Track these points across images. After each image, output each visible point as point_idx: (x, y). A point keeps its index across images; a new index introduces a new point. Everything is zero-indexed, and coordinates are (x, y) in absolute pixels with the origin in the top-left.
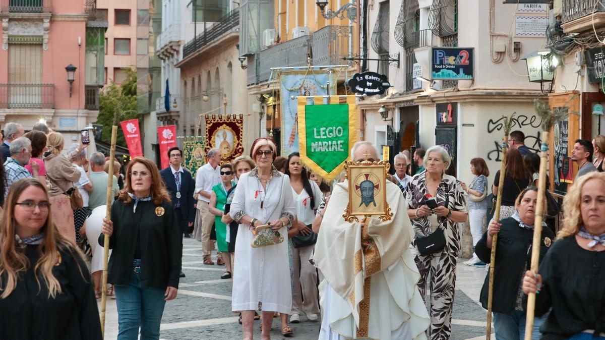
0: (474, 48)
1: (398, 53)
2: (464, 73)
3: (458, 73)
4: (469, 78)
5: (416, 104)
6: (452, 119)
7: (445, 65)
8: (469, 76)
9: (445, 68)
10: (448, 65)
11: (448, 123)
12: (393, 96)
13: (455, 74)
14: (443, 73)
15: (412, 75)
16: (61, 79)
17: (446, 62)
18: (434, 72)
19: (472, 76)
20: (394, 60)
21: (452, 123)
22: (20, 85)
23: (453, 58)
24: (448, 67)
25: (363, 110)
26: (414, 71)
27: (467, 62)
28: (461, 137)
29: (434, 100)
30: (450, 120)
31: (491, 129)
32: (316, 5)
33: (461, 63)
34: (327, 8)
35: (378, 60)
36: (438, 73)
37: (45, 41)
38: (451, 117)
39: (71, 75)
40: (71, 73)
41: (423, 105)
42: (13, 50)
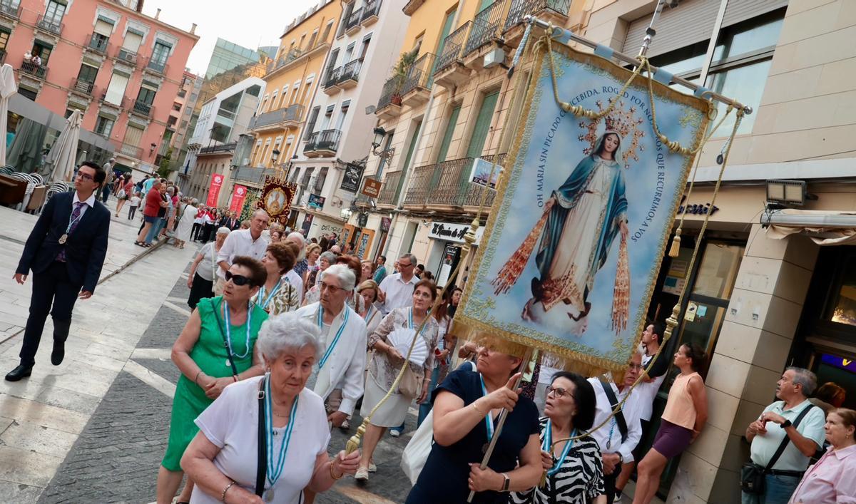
0: (326, 198)
2: (319, 205)
6: (310, 221)
7: (313, 201)
10: (315, 201)
13: (316, 205)
16: (148, 148)
19: (322, 208)
22: (128, 145)
23: (317, 199)
26: (302, 198)
27: (322, 202)
28: (311, 228)
29: (306, 211)
31: (323, 228)
33: (319, 202)
36: (310, 203)
37: (146, 129)
39: (153, 148)
41: (301, 212)
42: (129, 127)
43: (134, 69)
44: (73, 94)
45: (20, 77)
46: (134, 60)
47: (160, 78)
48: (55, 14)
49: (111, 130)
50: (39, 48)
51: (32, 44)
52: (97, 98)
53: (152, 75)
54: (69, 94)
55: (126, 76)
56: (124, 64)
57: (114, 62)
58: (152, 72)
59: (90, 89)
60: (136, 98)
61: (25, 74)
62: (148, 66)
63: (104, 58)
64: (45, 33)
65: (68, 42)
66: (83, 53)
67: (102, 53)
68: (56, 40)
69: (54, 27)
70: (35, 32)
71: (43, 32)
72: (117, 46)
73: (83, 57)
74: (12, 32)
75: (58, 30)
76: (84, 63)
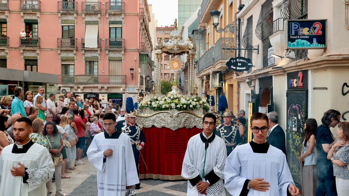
0: (327, 20)
1: (258, 45)
2: (317, 42)
3: (311, 42)
4: (322, 46)
5: (271, 75)
6: (303, 84)
7: (300, 36)
8: (322, 45)
9: (300, 38)
10: (303, 36)
11: (298, 87)
12: (255, 71)
13: (309, 43)
14: (298, 42)
15: (267, 57)
16: (128, 73)
17: (301, 33)
18: (290, 42)
19: (325, 45)
20: (255, 49)
21: (302, 87)
22: (114, 76)
23: (307, 29)
24: (302, 37)
25: (238, 82)
26: (268, 53)
27: (321, 32)
28: (312, 99)
29: (286, 70)
30: (301, 84)
31: (345, 92)
32: (212, 25)
33: (315, 33)
34: (218, 27)
35: (245, 49)
36: (293, 43)
37: (123, 59)
38: (302, 82)
39: (132, 72)
40: (132, 71)
41: (275, 76)
42: (111, 62)
43: (99, 16)
44: (61, 51)
45: (22, 52)
46: (97, 8)
47: (121, 15)
49: (98, 69)
50: (29, 25)
51: (23, 25)
52: (80, 48)
53: (114, 15)
54: (59, 52)
55: (95, 23)
56: (91, 14)
57: (83, 16)
58: (113, 13)
59: (73, 42)
60: (108, 38)
61: (24, 48)
62: (110, 9)
63: (75, 15)
64: (29, 12)
65: (47, 13)
66: (60, 18)
67: (72, 12)
68: (38, 15)
69: (33, 6)
70: (22, 15)
71: (27, 12)
72: (82, 3)
73: (60, 21)
74: (7, 21)
75: (37, 7)
76: (63, 25)
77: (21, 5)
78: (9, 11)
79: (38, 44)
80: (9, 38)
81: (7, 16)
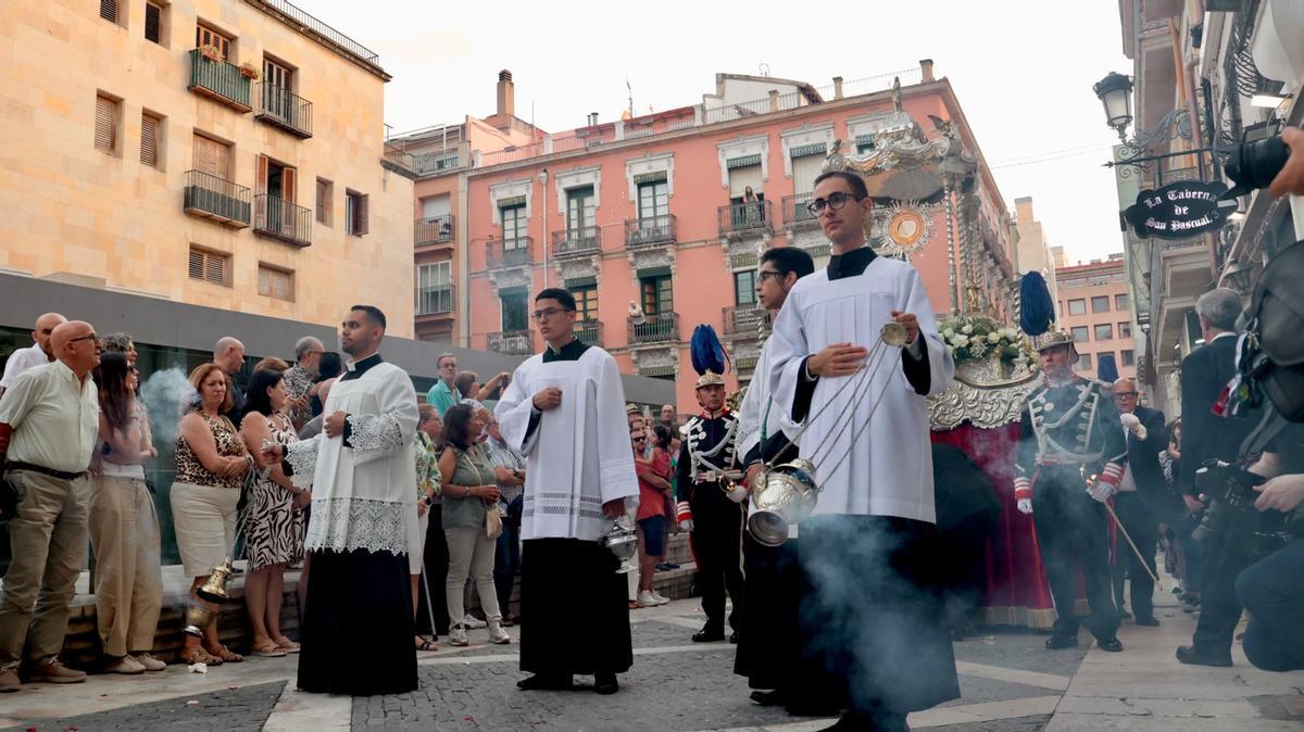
44: (735, 342)
45: (634, 357)
48: (655, 206)
50: (653, 282)
51: (636, 284)
54: (730, 347)
56: (810, 227)
57: (788, 234)
61: (638, 345)
63: (766, 236)
64: (647, 249)
65: (693, 245)
66: (726, 251)
67: (757, 231)
68: (669, 254)
69: (657, 230)
70: (631, 259)
71: (643, 250)
72: (783, 201)
73: (728, 259)
74: (598, 281)
75: (665, 232)
76: (737, 270)
77: (627, 233)
78: (602, 255)
79: (672, 330)
80: (602, 324)
81: (597, 269)
